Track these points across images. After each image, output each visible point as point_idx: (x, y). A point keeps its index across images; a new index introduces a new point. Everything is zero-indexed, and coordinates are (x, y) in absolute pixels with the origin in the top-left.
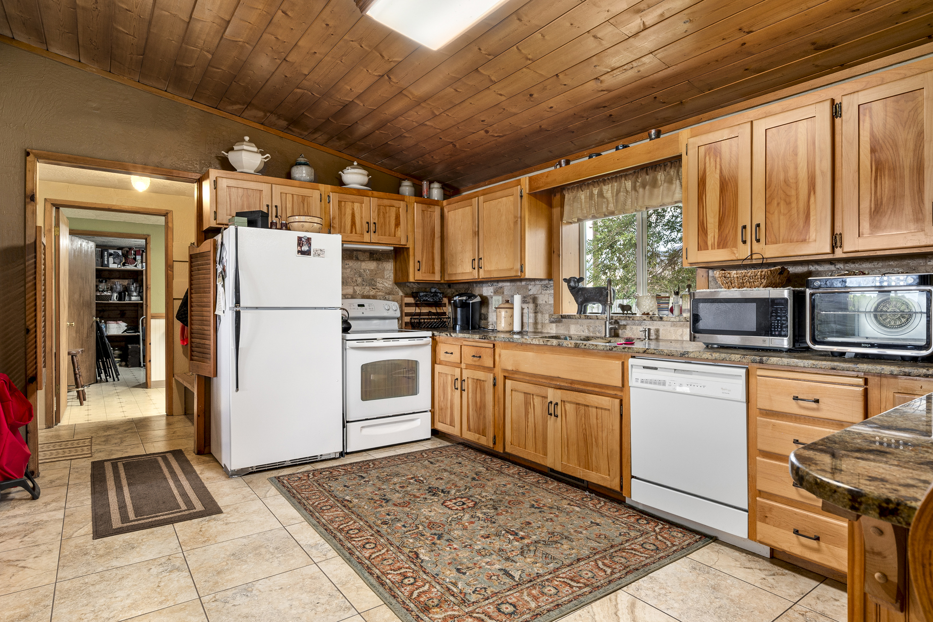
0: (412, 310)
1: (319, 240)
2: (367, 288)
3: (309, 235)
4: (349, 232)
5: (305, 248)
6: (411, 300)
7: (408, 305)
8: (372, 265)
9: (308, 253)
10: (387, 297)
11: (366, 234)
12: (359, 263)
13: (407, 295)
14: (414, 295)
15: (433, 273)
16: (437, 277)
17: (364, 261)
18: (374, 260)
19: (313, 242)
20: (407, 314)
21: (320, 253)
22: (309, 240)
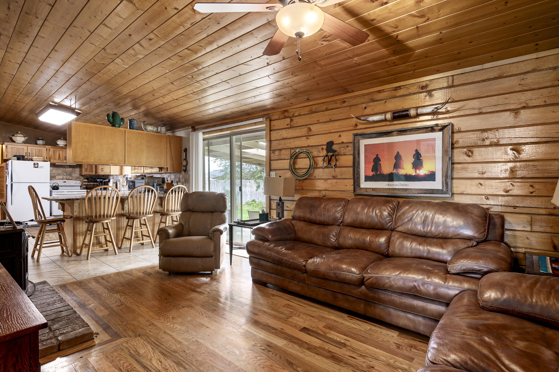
0: (86, 183)
1: (41, 164)
2: (69, 176)
3: (37, 162)
4: (58, 160)
5: (36, 166)
6: (86, 180)
7: (85, 182)
8: (71, 169)
9: (37, 167)
10: (77, 179)
11: (64, 160)
12: (65, 169)
13: (85, 179)
14: (87, 179)
15: (92, 172)
16: (94, 173)
17: (67, 168)
19: (39, 164)
20: (84, 185)
21: (42, 167)
22: (38, 164)
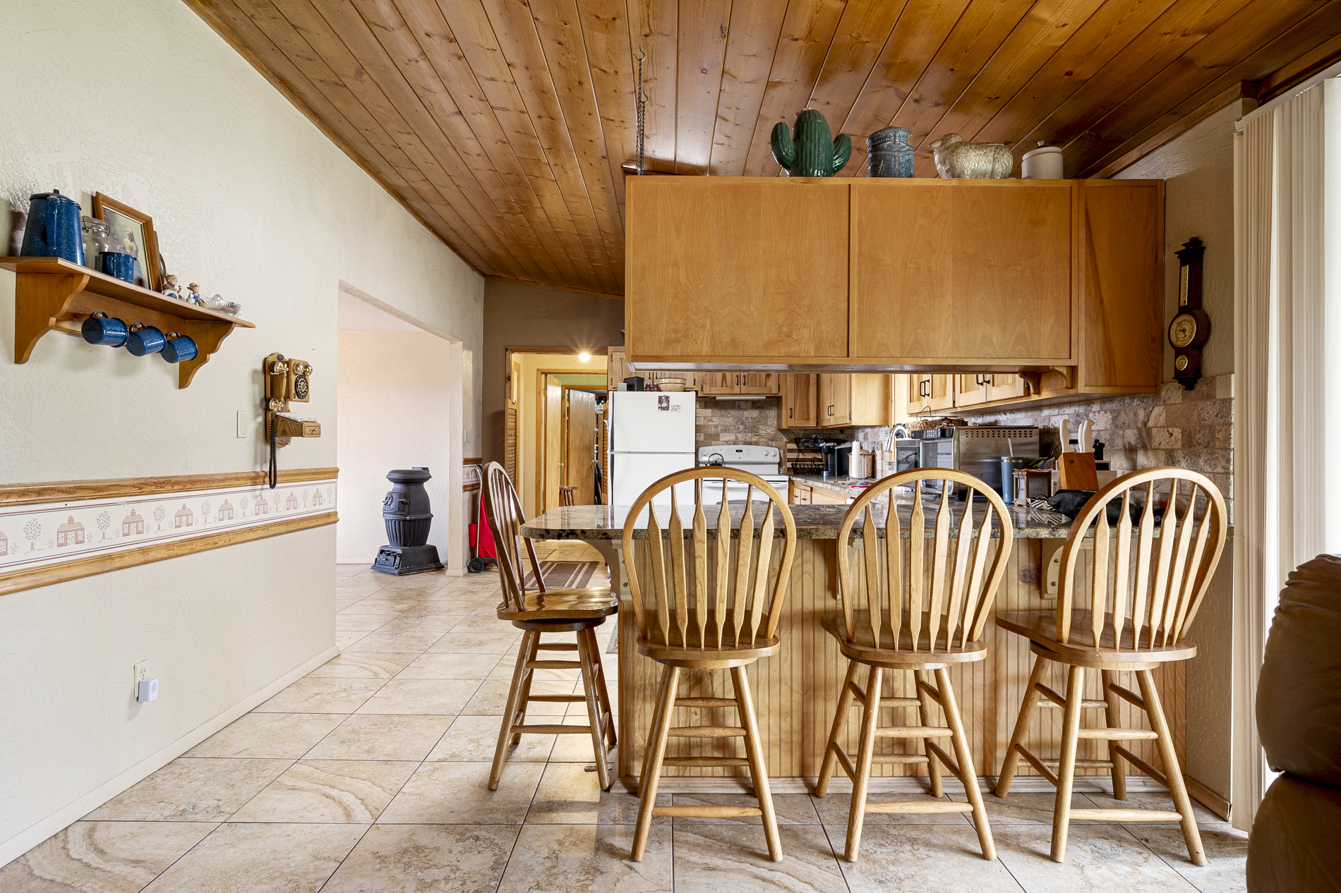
0: (794, 456)
1: (676, 398)
2: (750, 435)
3: (667, 394)
4: (720, 385)
5: (664, 405)
6: (793, 446)
7: (791, 451)
8: (754, 413)
9: (667, 408)
10: (770, 443)
11: (736, 387)
12: (742, 412)
13: (791, 442)
14: (797, 441)
15: (808, 419)
16: (812, 424)
17: (746, 409)
18: (756, 408)
19: (671, 400)
20: (789, 460)
21: (677, 408)
22: (667, 398)
